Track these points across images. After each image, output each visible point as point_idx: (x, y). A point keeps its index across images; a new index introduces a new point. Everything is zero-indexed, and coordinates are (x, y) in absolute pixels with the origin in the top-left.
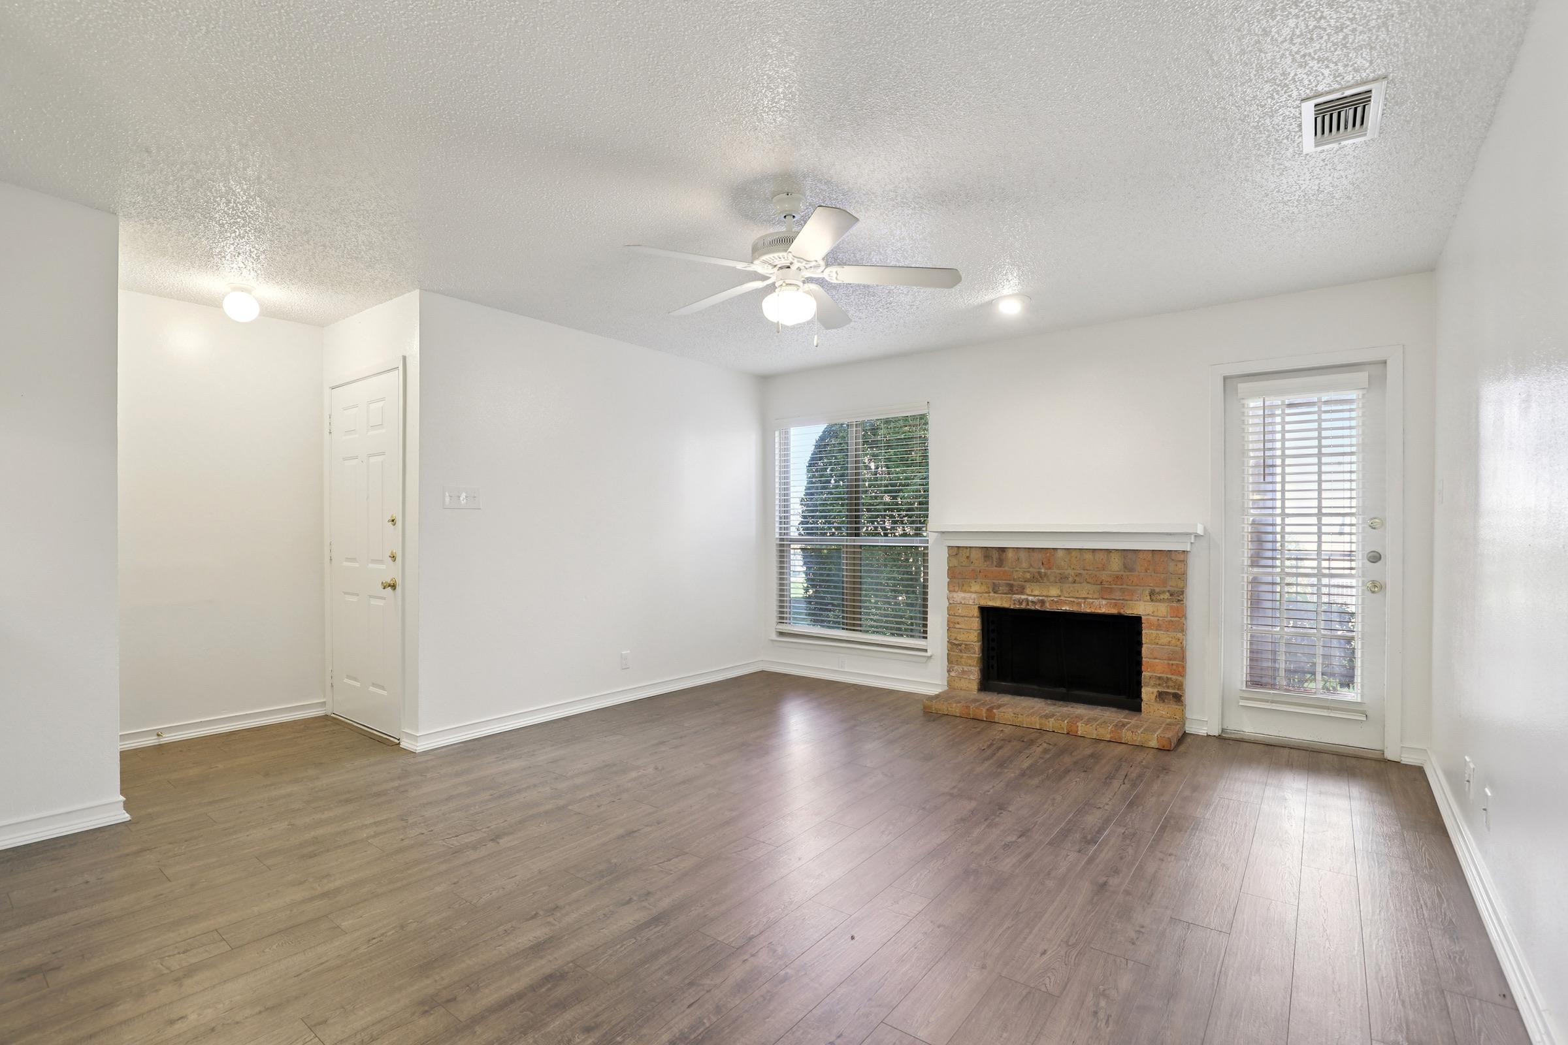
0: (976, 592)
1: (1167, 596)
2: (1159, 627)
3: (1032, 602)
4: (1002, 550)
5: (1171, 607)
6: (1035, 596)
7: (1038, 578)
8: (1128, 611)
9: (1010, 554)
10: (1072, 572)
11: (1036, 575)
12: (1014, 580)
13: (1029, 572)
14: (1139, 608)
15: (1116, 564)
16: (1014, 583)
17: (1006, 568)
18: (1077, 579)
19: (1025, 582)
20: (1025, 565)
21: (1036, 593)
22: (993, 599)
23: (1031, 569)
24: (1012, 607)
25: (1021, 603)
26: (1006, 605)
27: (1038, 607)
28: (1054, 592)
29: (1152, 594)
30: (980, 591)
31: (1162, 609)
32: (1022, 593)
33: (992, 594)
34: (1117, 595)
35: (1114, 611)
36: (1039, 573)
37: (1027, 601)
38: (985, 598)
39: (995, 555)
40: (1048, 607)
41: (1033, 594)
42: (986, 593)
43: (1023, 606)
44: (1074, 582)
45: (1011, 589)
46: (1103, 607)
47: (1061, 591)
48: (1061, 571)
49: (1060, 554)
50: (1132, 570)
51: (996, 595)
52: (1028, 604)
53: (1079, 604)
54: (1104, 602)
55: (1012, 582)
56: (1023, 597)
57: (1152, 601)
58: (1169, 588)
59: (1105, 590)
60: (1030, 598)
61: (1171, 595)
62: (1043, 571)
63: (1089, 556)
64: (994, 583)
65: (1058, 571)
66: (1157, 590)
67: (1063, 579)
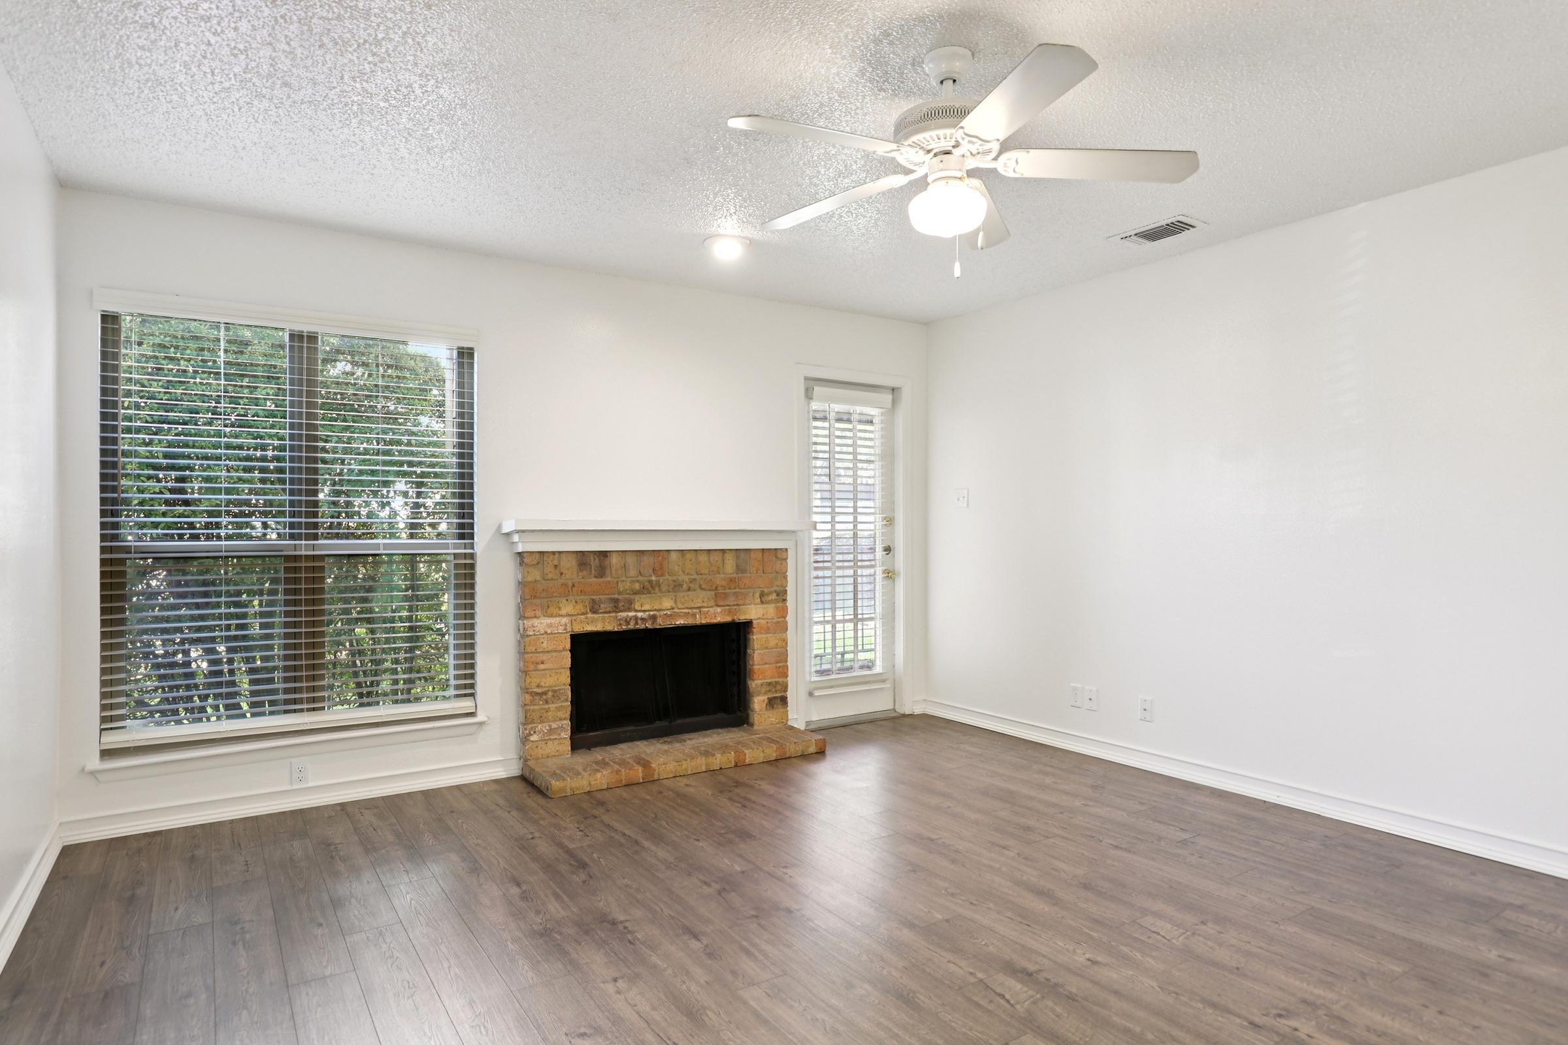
0: (568, 615)
1: (774, 596)
2: (768, 630)
3: (642, 619)
4: (604, 554)
5: (777, 607)
6: (644, 611)
7: (648, 589)
8: (742, 617)
9: (614, 560)
10: (686, 578)
11: (647, 584)
12: (620, 593)
13: (638, 581)
14: (753, 612)
15: (730, 565)
16: (620, 597)
17: (609, 579)
18: (692, 586)
19: (635, 594)
20: (633, 572)
21: (646, 607)
22: (593, 621)
23: (640, 578)
24: (616, 629)
25: (628, 623)
26: (609, 627)
27: (649, 625)
28: (667, 603)
29: (762, 595)
30: (573, 612)
31: (771, 610)
32: (629, 610)
33: (590, 615)
34: (731, 600)
35: (728, 619)
36: (650, 582)
37: (636, 618)
38: (581, 622)
39: (594, 562)
40: (661, 623)
41: (643, 609)
42: (583, 614)
43: (631, 626)
44: (689, 590)
45: (616, 605)
46: (717, 615)
47: (676, 602)
48: (674, 578)
49: (674, 556)
50: (744, 571)
51: (596, 616)
52: (637, 623)
53: (694, 615)
54: (719, 610)
55: (616, 596)
56: (631, 614)
57: (762, 602)
58: (775, 588)
59: (719, 597)
60: (640, 615)
61: (778, 595)
62: (654, 578)
63: (703, 558)
64: (593, 600)
65: (670, 578)
66: (766, 591)
67: (677, 586)
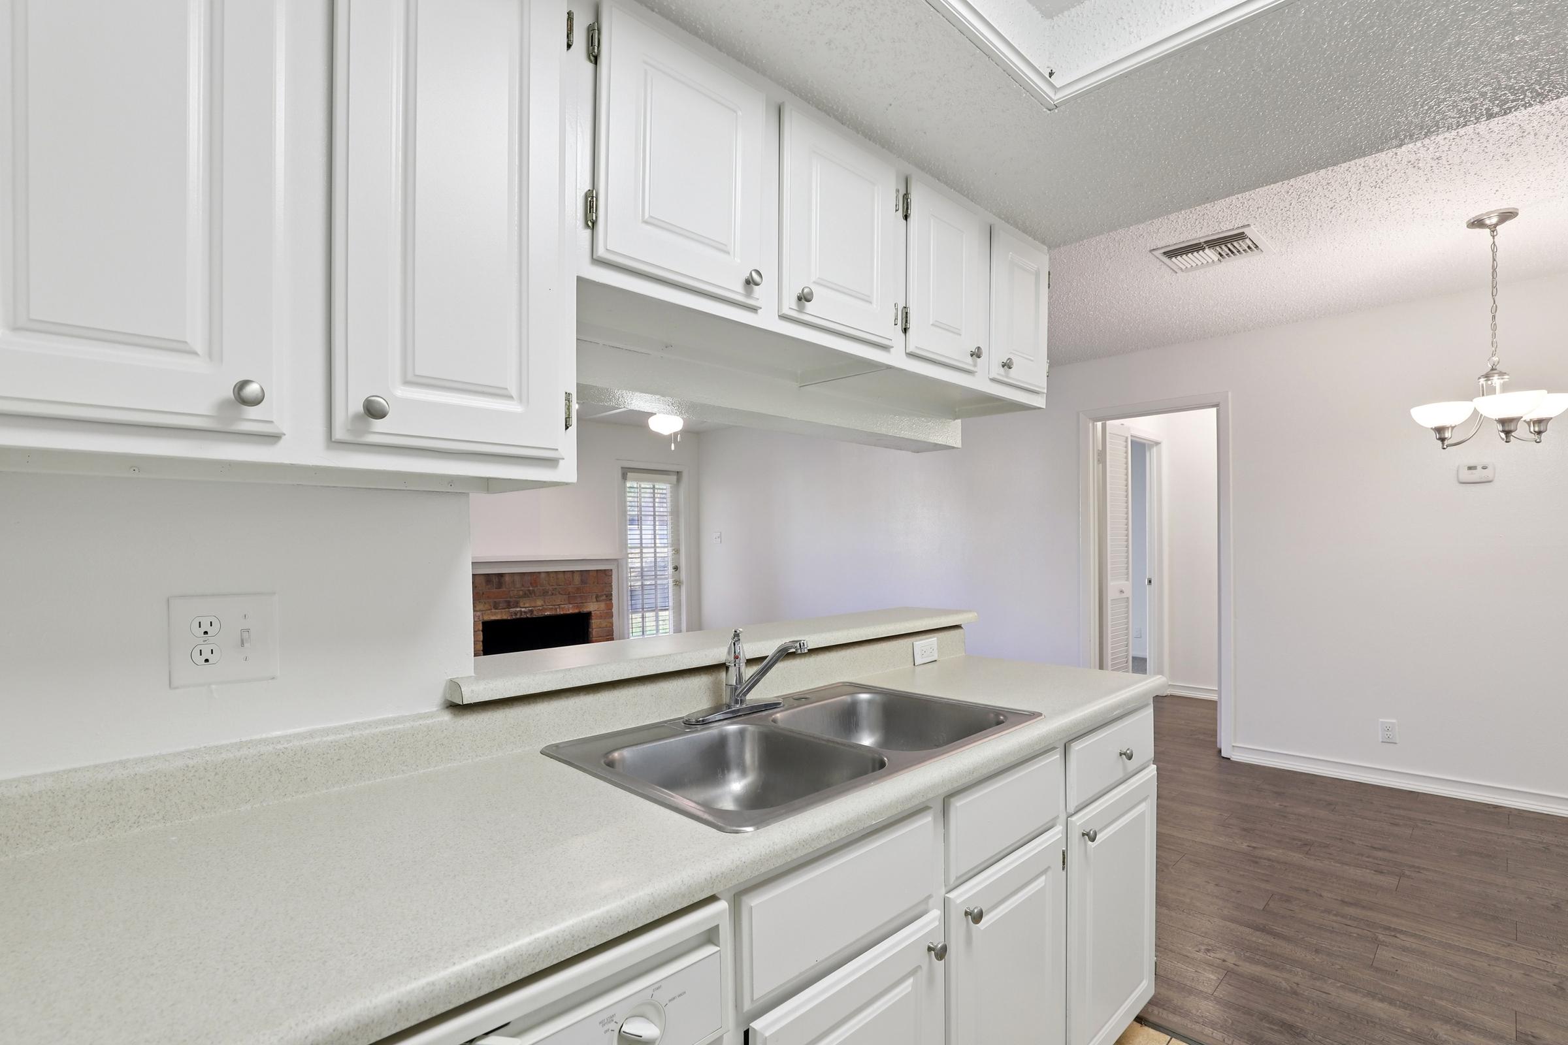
0: (480, 611)
1: (604, 597)
2: (601, 617)
3: (525, 612)
4: (501, 575)
5: (606, 604)
6: (525, 608)
7: (528, 594)
8: (585, 610)
9: (507, 578)
10: (551, 588)
11: (527, 592)
12: (511, 598)
13: (522, 590)
14: (592, 607)
15: (577, 579)
16: (511, 600)
17: (504, 589)
18: (554, 592)
19: (519, 598)
20: (518, 585)
21: (527, 605)
22: (495, 614)
23: (523, 588)
24: (509, 618)
25: (516, 614)
26: (505, 617)
27: (528, 616)
28: (539, 603)
29: (597, 597)
30: (484, 609)
31: (602, 605)
32: (517, 607)
33: (493, 610)
34: (579, 600)
35: (576, 611)
36: (529, 590)
37: (521, 611)
38: (488, 615)
39: (495, 580)
40: (536, 614)
41: (525, 606)
42: (489, 610)
43: (518, 616)
44: (552, 595)
45: (509, 605)
46: (570, 609)
47: (545, 602)
48: (544, 588)
49: (543, 576)
50: (586, 583)
51: (497, 611)
52: (521, 615)
53: (556, 609)
54: (571, 606)
55: (509, 599)
56: (518, 609)
57: (597, 601)
58: (605, 593)
59: (570, 599)
60: (523, 609)
61: (607, 597)
62: (531, 588)
63: (561, 576)
64: (495, 602)
65: (541, 588)
66: (599, 594)
67: (545, 593)
